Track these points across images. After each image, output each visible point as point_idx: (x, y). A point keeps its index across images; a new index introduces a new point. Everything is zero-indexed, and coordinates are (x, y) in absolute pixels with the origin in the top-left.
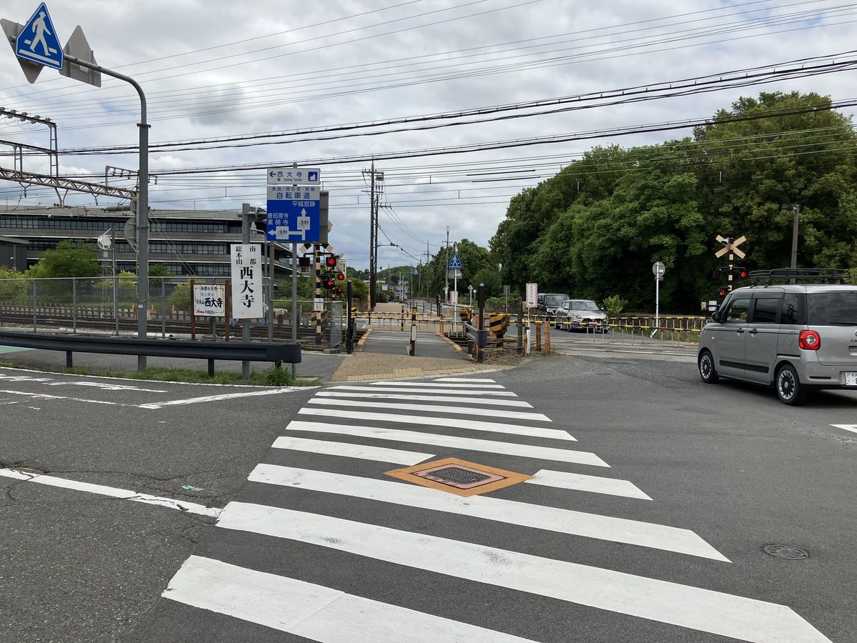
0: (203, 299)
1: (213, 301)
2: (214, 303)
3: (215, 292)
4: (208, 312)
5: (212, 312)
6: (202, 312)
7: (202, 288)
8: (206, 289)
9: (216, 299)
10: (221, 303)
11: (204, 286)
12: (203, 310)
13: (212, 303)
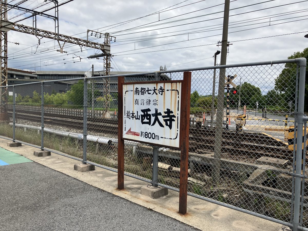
0: (138, 110)
1: (157, 114)
2: (157, 119)
3: (159, 97)
4: (147, 135)
5: (153, 136)
6: (135, 134)
7: (137, 91)
8: (143, 91)
9: (162, 110)
10: (171, 120)
11: (139, 86)
12: (138, 131)
13: (153, 119)
